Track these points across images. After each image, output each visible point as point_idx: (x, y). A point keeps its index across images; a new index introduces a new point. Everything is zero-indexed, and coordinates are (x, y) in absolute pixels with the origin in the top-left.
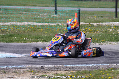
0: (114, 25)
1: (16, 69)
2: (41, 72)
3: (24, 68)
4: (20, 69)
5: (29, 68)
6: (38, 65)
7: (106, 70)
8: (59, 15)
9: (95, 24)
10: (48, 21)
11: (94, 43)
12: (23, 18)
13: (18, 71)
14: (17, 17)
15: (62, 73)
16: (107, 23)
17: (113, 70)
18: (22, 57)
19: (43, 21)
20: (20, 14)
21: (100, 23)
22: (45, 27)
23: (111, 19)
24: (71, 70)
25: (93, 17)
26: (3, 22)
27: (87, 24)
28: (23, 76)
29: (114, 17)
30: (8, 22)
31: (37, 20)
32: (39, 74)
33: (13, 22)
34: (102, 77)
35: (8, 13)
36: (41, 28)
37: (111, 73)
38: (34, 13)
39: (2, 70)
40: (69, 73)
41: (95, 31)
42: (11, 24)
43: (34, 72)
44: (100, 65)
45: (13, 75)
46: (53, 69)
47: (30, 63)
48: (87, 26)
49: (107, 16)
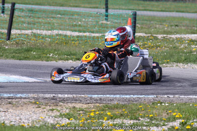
0: (188, 38)
1: (13, 99)
3: (25, 98)
5: (34, 98)
6: (49, 94)
9: (160, 36)
10: (92, 30)
12: (56, 25)
13: (17, 102)
14: (46, 23)
15: (82, 106)
17: (159, 105)
19: (84, 30)
20: (53, 18)
21: (168, 36)
22: (84, 38)
24: (97, 103)
25: (163, 26)
26: (20, 29)
27: (149, 35)
28: (22, 109)
32: (46, 107)
34: (141, 115)
35: (34, 17)
36: (76, 39)
37: (156, 108)
38: (74, 17)
40: (92, 107)
42: (32, 32)
43: (39, 105)
44: (143, 96)
45: (7, 108)
46: (70, 101)
48: (148, 38)
49: (184, 25)
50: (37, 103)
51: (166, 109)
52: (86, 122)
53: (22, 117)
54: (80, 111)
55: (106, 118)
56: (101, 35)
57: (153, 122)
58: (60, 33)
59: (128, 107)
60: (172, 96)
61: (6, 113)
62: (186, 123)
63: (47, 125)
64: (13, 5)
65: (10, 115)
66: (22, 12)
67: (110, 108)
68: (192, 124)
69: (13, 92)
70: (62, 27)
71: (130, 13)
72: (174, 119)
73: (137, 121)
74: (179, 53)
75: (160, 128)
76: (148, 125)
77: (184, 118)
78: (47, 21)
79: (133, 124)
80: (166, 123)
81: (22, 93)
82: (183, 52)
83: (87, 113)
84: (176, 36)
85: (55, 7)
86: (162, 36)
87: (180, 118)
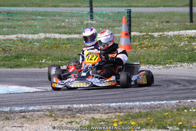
0: (187, 35)
1: (25, 112)
3: (38, 111)
4: (33, 113)
5: (48, 110)
6: (63, 104)
7: (175, 110)
8: (97, 21)
9: (156, 35)
11: (154, 65)
12: (38, 27)
13: (30, 115)
14: (27, 26)
15: (101, 117)
16: (176, 33)
17: (186, 111)
18: (36, 92)
19: (70, 32)
20: (33, 19)
21: (165, 33)
22: (74, 41)
23: (181, 26)
24: (117, 112)
25: (153, 23)
26: (4, 34)
27: (143, 34)
29: (187, 22)
30: (13, 34)
31: (60, 30)
32: (63, 119)
33: (21, 34)
34: (168, 123)
35: (13, 20)
36: (67, 42)
37: (183, 115)
38: (56, 18)
39: (2, 115)
40: (114, 117)
41: (157, 45)
42: (17, 37)
43: (55, 117)
44: (165, 102)
45: (22, 123)
46: (87, 112)
47: (49, 102)
48: (144, 38)
49: (176, 21)
50: (51, 114)
54: (101, 122)
58: (48, 36)
59: (153, 115)
61: (24, 129)
67: (134, 117)
74: (180, 51)
82: (185, 51)
83: (110, 124)
85: (32, 8)
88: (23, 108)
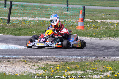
0: (117, 22)
1: (10, 59)
2: (34, 62)
3: (18, 58)
5: (23, 58)
6: (32, 56)
8: (70, 12)
9: (99, 21)
12: (37, 14)
13: (13, 60)
15: (52, 63)
17: (98, 62)
20: (35, 10)
21: (105, 21)
23: (117, 17)
24: (61, 61)
25: (101, 15)
27: (93, 20)
28: (16, 65)
32: (30, 64)
33: (25, 17)
34: (87, 68)
35: (24, 10)
36: (49, 23)
37: (96, 64)
38: (48, 10)
40: (58, 63)
41: (99, 27)
42: (23, 19)
44: (89, 57)
45: (7, 64)
46: (45, 60)
48: (92, 23)
49: (114, 14)
50: (25, 61)
51: (103, 65)
52: (54, 73)
53: (16, 70)
54: (51, 66)
55: (66, 70)
56: (64, 20)
57: (95, 72)
58: (39, 19)
59: (80, 64)
60: (106, 57)
61: (7, 67)
62: (114, 73)
63: (31, 74)
64: (11, 2)
65: (9, 68)
66: (17, 7)
67: (69, 64)
68: (118, 74)
69: (11, 55)
70: (41, 16)
71: (82, 7)
72: (108, 71)
73: (85, 72)
74: (111, 31)
75: (99, 76)
76: (92, 75)
77: (113, 70)
78: (31, 12)
79: (83, 73)
80: (103, 73)
81: (16, 55)
82: (113, 31)
83: (55, 67)
84: (109, 21)
85: (37, 4)
86: (100, 21)
87: (111, 70)
88: (10, 56)
